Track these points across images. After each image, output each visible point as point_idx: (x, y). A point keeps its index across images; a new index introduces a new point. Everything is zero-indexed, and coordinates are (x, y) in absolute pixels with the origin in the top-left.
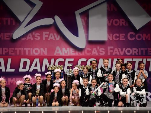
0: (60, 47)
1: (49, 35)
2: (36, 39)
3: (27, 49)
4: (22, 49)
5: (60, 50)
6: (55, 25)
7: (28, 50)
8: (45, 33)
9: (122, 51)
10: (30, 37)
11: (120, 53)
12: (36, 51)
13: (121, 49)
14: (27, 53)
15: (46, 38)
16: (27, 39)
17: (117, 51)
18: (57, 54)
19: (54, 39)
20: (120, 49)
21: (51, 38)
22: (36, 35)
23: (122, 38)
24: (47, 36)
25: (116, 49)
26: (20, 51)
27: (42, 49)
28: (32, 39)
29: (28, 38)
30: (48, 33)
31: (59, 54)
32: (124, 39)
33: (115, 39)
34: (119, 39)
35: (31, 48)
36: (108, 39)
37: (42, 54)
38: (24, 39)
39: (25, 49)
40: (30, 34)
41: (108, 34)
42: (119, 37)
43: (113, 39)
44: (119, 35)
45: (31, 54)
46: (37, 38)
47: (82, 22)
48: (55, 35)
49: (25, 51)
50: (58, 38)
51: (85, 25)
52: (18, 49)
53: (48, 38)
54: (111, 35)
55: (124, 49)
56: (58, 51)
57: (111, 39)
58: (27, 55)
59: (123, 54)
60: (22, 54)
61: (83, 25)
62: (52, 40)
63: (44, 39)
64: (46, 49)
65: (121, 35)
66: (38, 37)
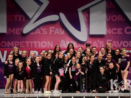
0: (64, 41)
1: (55, 30)
2: (43, 33)
3: (35, 43)
4: (31, 42)
5: (64, 43)
6: (60, 21)
7: (37, 43)
8: (51, 28)
9: (119, 43)
10: (38, 31)
11: (118, 46)
12: (44, 44)
13: (119, 42)
14: (36, 46)
15: (52, 32)
16: (35, 34)
17: (115, 43)
18: (62, 46)
19: (59, 33)
20: (117, 42)
21: (57, 33)
22: (44, 29)
23: (120, 32)
24: (53, 31)
25: (114, 42)
26: (30, 44)
27: (48, 42)
28: (40, 33)
29: (36, 32)
30: (54, 28)
31: (64, 46)
32: (121, 33)
33: (113, 33)
34: (117, 33)
35: (39, 41)
36: (107, 33)
37: (48, 46)
38: (33, 33)
39: (34, 42)
40: (38, 29)
41: (107, 29)
42: (117, 31)
43: (111, 33)
44: (117, 29)
45: (39, 46)
46: (45, 33)
47: (84, 18)
48: (60, 29)
49: (33, 44)
50: (63, 32)
51: (86, 20)
52: (27, 42)
53: (54, 32)
54: (110, 29)
55: (121, 42)
56: (63, 44)
57: (110, 33)
58: (36, 48)
59: (120, 46)
60: (31, 46)
61: (85, 21)
62: (57, 34)
63: (50, 33)
64: (52, 42)
65: (119, 29)
66: (45, 31)
